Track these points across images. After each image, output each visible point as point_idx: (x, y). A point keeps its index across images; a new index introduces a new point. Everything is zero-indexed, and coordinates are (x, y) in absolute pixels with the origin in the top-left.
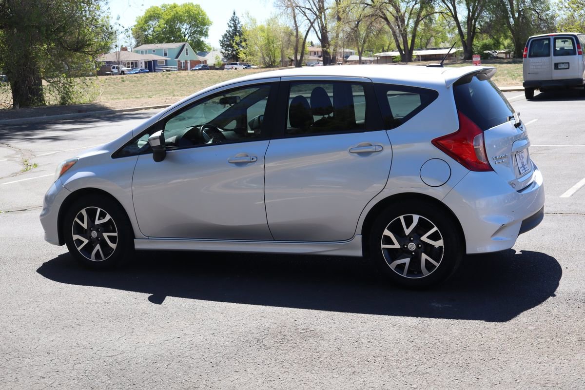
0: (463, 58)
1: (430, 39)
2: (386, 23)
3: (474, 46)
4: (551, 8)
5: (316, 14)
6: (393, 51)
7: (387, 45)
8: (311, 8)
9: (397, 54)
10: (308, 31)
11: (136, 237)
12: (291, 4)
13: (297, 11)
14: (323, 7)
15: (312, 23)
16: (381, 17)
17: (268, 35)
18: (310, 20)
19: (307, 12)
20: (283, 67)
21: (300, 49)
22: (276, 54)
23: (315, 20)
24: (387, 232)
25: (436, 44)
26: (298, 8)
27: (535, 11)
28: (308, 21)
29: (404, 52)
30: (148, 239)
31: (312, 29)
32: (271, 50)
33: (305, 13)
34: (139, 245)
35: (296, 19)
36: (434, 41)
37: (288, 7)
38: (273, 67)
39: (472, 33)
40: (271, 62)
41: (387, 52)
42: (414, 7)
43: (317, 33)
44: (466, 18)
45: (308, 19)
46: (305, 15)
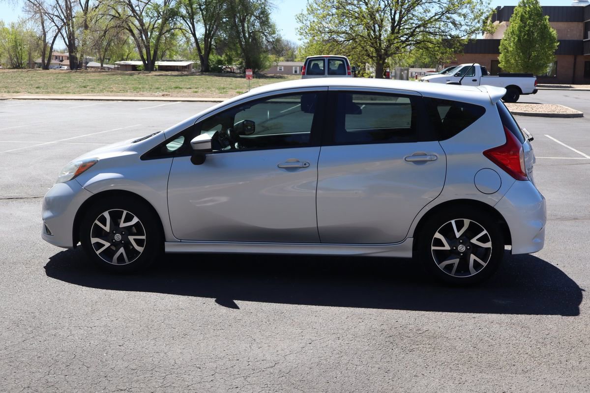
0: (200, 71)
1: (165, 51)
2: (130, 34)
3: (211, 60)
4: (276, 32)
5: (64, 22)
6: (131, 60)
7: (126, 54)
8: (59, 15)
9: (141, 63)
10: (55, 37)
11: (167, 240)
12: (40, 10)
13: (45, 17)
14: (71, 15)
15: (59, 30)
16: (127, 29)
17: (15, 38)
18: (58, 27)
19: (56, 19)
20: (30, 69)
21: (47, 53)
22: (23, 57)
23: (62, 26)
24: (438, 235)
25: (171, 56)
26: (46, 14)
27: (263, 33)
28: (56, 27)
29: (146, 62)
30: (181, 242)
31: (60, 35)
32: (18, 52)
33: (53, 20)
34: (169, 248)
35: (45, 25)
36: (169, 53)
37: (36, 13)
38: (20, 68)
39: (208, 49)
40: (19, 64)
41: (126, 60)
42: (157, 22)
43: (64, 39)
44: (203, 35)
45: (56, 25)
46: (53, 21)
